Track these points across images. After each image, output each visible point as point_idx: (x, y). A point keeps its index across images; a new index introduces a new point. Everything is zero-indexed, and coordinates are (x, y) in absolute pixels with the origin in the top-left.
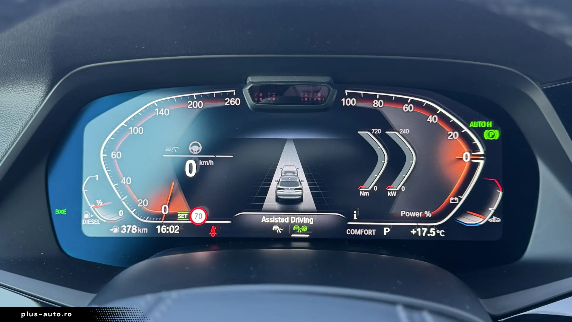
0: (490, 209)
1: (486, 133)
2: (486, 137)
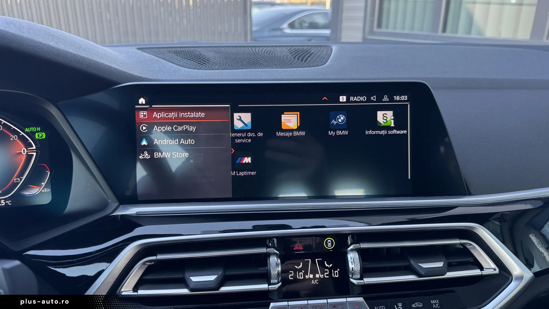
0: (43, 184)
1: (37, 134)
2: (37, 138)
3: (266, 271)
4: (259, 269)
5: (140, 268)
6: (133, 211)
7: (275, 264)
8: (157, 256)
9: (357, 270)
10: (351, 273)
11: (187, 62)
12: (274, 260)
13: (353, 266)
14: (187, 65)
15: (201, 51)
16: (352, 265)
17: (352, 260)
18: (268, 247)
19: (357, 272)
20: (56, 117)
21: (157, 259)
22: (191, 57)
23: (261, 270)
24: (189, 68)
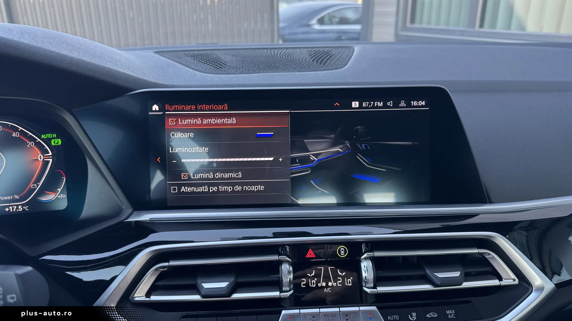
0: (59, 190)
2: (53, 144)
3: (278, 278)
4: (271, 276)
5: (152, 274)
6: (146, 217)
7: (287, 271)
8: (169, 262)
9: (370, 279)
10: (364, 282)
11: (203, 66)
12: (286, 268)
13: (366, 275)
14: (203, 70)
15: (219, 55)
16: (365, 273)
17: (366, 268)
18: (280, 255)
19: (370, 281)
20: (71, 124)
21: (169, 266)
22: (208, 61)
23: (273, 277)
24: (205, 73)
